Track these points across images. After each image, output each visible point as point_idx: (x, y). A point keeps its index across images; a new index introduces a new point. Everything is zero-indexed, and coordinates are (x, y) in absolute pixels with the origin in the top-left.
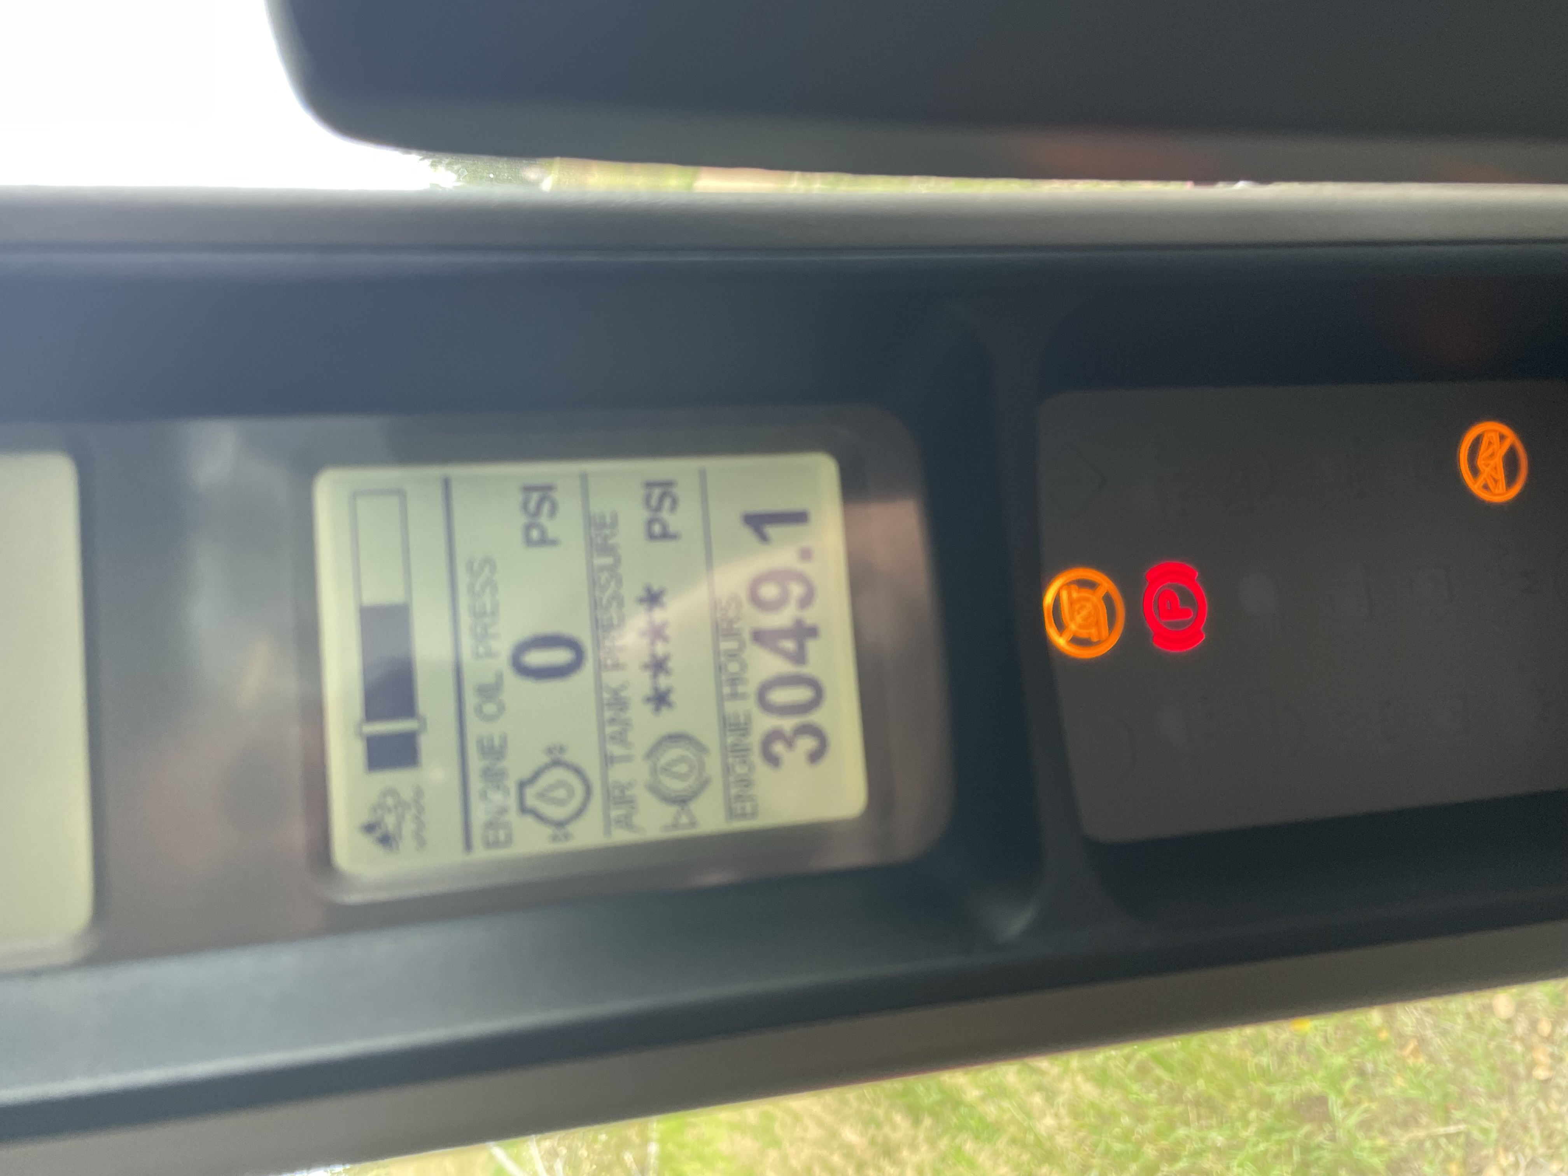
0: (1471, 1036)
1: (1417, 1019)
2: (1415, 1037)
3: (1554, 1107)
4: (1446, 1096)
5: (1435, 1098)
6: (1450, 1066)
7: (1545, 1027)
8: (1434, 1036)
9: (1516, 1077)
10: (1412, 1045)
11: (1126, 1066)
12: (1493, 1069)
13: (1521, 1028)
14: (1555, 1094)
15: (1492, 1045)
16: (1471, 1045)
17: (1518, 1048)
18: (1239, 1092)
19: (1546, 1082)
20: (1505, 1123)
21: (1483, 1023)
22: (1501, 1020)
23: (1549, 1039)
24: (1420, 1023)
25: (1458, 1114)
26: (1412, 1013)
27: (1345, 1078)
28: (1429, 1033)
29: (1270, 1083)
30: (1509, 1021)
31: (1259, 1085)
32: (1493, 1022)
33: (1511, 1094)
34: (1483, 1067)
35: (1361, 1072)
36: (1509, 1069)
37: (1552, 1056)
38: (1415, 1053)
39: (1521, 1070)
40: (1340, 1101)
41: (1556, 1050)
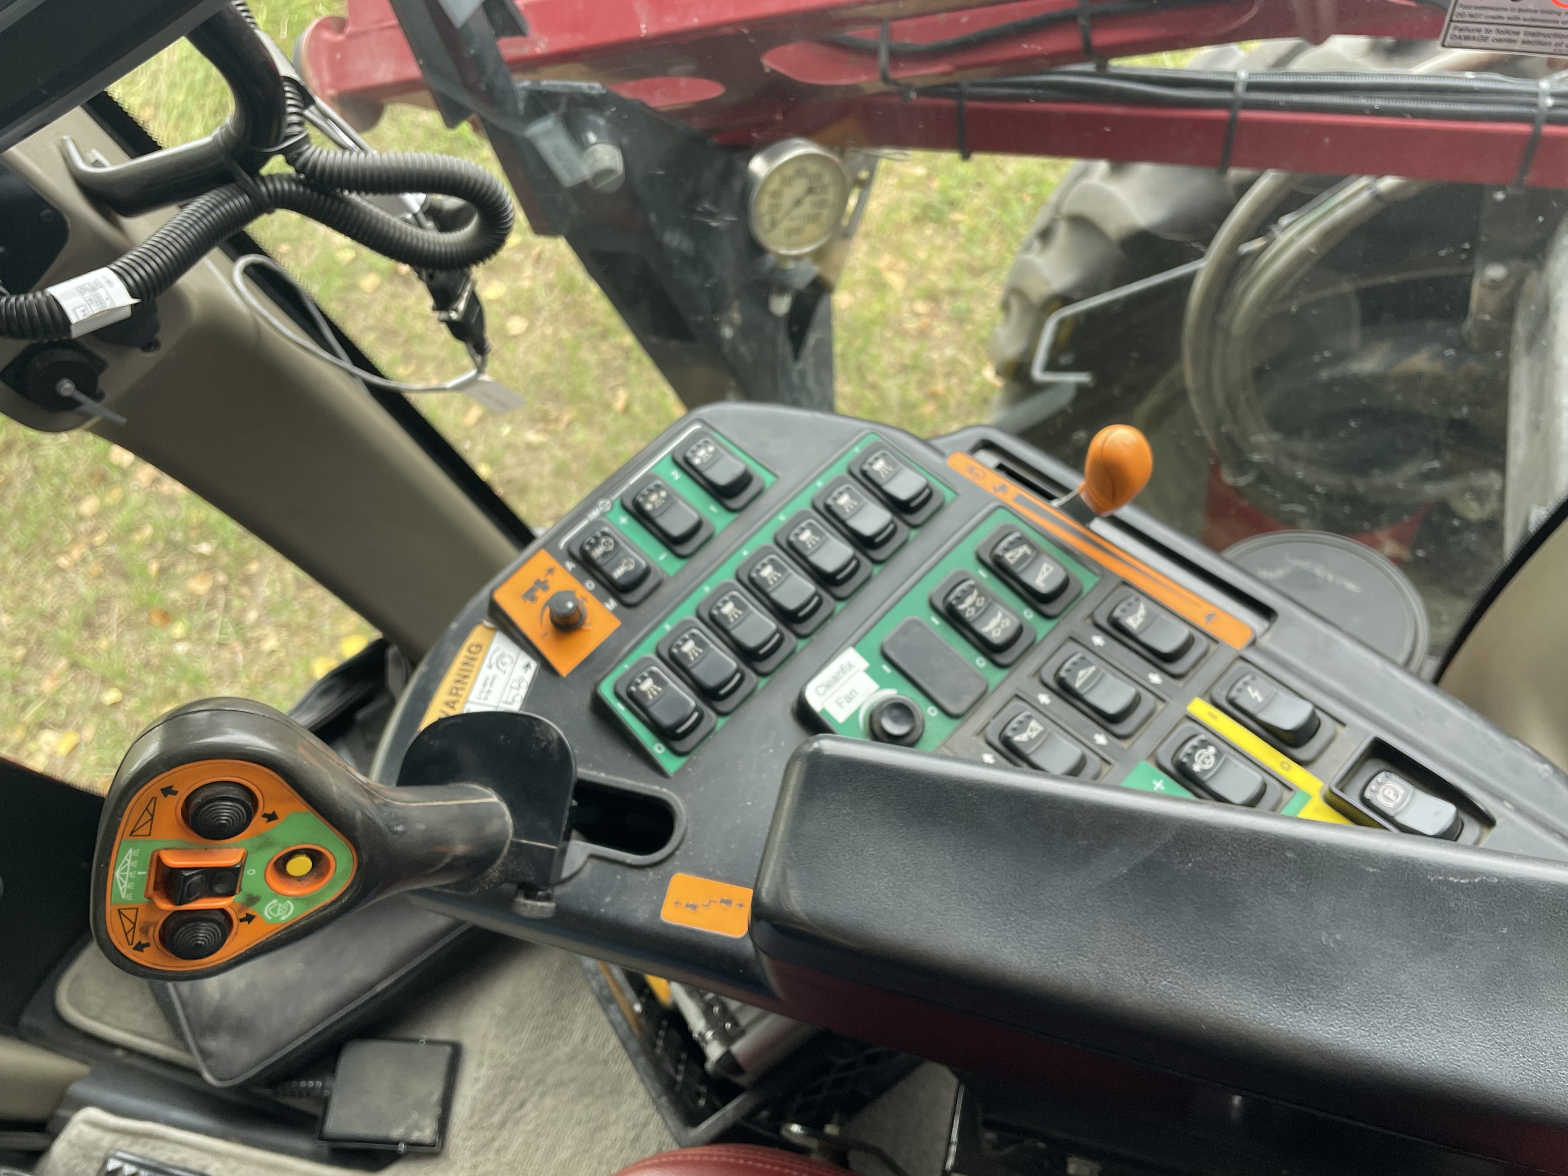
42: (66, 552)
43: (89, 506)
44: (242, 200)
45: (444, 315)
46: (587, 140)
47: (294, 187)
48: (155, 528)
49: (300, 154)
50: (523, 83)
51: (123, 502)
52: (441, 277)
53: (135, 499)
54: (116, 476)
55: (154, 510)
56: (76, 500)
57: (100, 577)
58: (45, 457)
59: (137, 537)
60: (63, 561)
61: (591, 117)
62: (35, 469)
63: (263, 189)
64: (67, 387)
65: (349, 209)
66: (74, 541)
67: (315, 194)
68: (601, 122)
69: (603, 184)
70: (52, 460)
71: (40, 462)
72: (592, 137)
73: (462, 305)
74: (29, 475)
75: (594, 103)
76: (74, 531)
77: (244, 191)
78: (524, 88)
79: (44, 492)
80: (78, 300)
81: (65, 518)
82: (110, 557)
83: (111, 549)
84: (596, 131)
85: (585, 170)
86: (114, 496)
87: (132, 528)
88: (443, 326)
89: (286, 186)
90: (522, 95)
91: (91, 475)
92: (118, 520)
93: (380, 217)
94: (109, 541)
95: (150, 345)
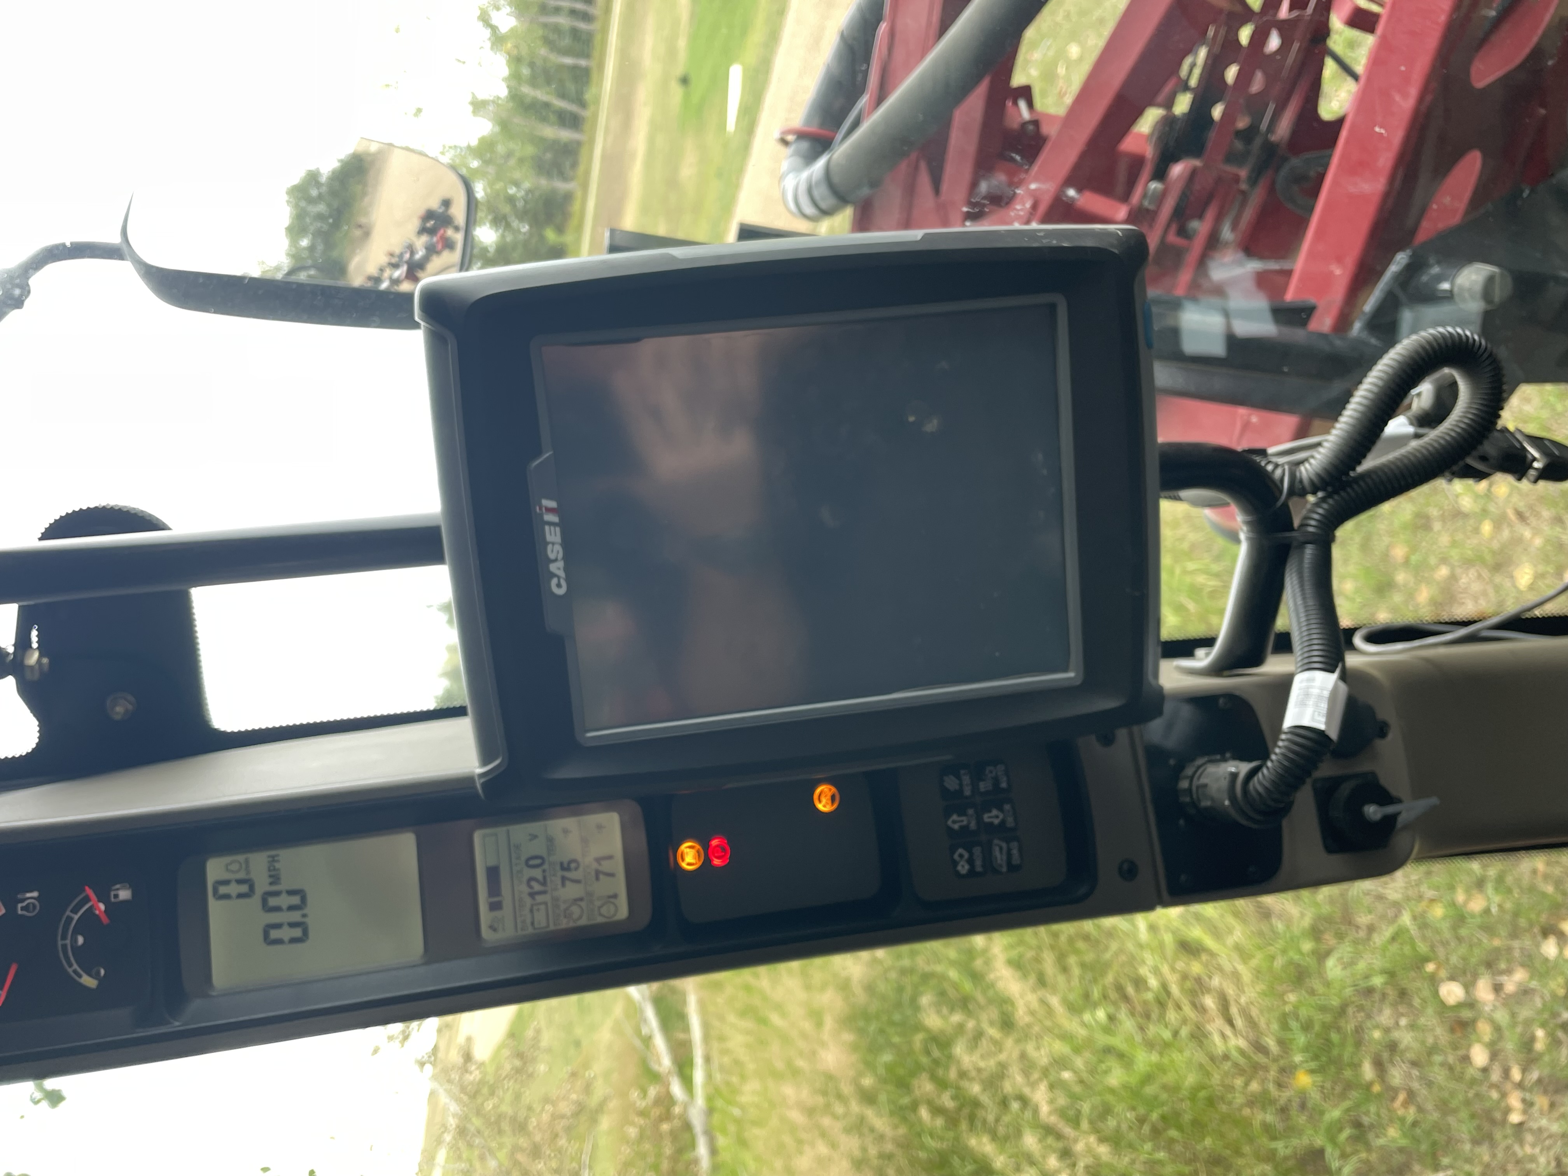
0: (1453, 1085)
1: (1404, 1071)
2: (1405, 1089)
3: (1528, 1150)
4: (1434, 1144)
5: (1424, 1147)
6: (1435, 1116)
7: (1516, 1074)
8: (1420, 1087)
9: (1493, 1122)
10: (1402, 1097)
11: (1141, 1128)
12: (1473, 1116)
13: (1495, 1076)
14: (1529, 1138)
15: (1471, 1094)
16: (1453, 1094)
17: (1495, 1095)
18: (1247, 1149)
19: (1521, 1125)
20: (1487, 1166)
21: (1462, 1073)
22: (1478, 1069)
23: (1520, 1086)
24: (1409, 1076)
25: (1445, 1161)
26: (1400, 1067)
27: (1341, 1130)
28: (1415, 1085)
29: (1274, 1138)
30: (1485, 1070)
31: (1264, 1141)
32: (1471, 1072)
33: (1489, 1138)
34: (1464, 1114)
35: (1358, 1125)
36: (1488, 1116)
37: (1524, 1101)
38: (1406, 1104)
39: (1498, 1115)
40: (1337, 1153)
41: (1528, 1096)
42: (1508, 1110)
43: (1479, 1056)
44: (1309, 551)
45: (1532, 473)
46: (1446, 291)
47: (1325, 506)
48: (1543, 1025)
49: (1301, 481)
50: (1357, 327)
51: (1497, 1029)
52: (1489, 448)
53: (1502, 1016)
54: (1466, 1014)
55: (1525, 1013)
56: (1466, 1059)
57: (1552, 1105)
58: (1408, 1048)
59: (1539, 1046)
60: (1515, 1118)
61: (1425, 278)
62: (1414, 1064)
63: (1311, 529)
64: (1373, 811)
65: (1374, 477)
66: (1504, 1095)
67: (1343, 494)
68: (1436, 270)
69: (1498, 295)
70: (1416, 1046)
71: (1409, 1055)
72: (1445, 286)
73: (1533, 452)
74: (1415, 1072)
75: (1414, 268)
76: (1493, 1086)
77: (1302, 545)
78: (1362, 330)
79: (1439, 1076)
80: (1309, 711)
81: (1473, 1082)
82: (1540, 1081)
83: (1535, 1075)
84: (1440, 278)
85: (1474, 307)
86: (1484, 1029)
87: (1528, 1043)
88: (1542, 484)
89: (1320, 511)
90: (1365, 335)
91: (1452, 1030)
92: (1509, 1046)
93: (1399, 457)
94: (1524, 1071)
95: (1382, 730)
